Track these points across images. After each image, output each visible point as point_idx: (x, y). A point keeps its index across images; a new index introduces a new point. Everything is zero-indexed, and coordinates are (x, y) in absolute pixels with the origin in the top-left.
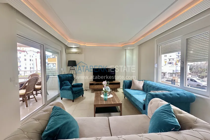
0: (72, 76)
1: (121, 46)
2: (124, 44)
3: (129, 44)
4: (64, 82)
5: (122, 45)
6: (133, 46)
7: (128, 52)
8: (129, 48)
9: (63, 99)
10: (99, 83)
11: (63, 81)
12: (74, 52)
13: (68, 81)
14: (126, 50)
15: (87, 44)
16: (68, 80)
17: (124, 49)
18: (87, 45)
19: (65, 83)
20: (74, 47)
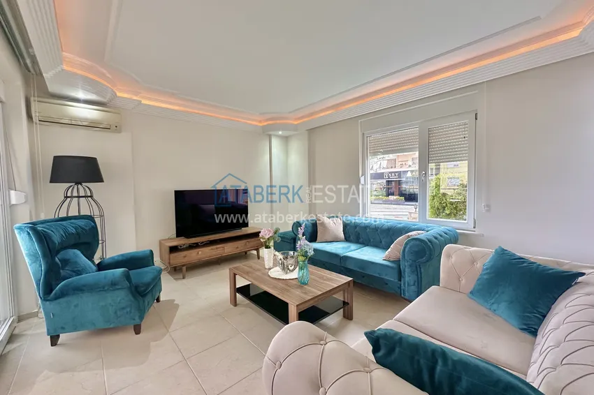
0: (93, 227)
1: (261, 125)
2: (267, 120)
3: (281, 121)
4: (59, 256)
5: (260, 122)
6: (295, 128)
7: (276, 143)
8: (280, 133)
9: (63, 337)
10: (197, 244)
11: (58, 252)
12: (82, 119)
13: (78, 252)
14: (270, 137)
15: (143, 97)
16: (75, 246)
17: (266, 133)
18: (144, 102)
19: (65, 262)
20: (81, 95)
